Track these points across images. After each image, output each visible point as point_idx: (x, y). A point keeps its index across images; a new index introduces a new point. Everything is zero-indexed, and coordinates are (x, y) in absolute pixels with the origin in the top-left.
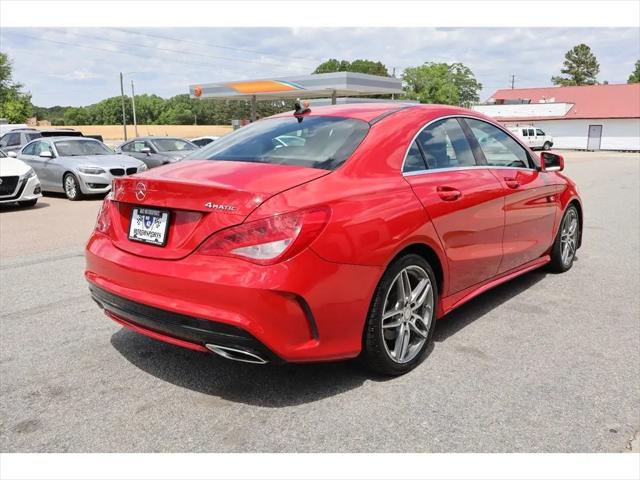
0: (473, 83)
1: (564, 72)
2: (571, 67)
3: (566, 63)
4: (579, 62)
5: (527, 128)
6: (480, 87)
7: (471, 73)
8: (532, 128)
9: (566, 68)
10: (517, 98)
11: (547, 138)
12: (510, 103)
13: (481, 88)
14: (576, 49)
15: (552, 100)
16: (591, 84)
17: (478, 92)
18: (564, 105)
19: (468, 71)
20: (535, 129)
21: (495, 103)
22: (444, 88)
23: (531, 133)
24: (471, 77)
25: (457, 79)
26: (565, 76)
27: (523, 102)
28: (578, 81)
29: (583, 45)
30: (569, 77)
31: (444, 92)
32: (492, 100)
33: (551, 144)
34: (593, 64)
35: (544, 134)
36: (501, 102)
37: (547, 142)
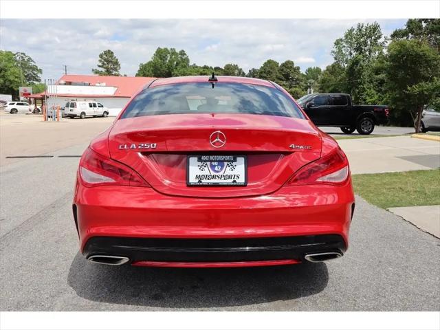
0: (34, 68)
1: (99, 66)
2: (104, 64)
3: (100, 61)
4: (108, 62)
5: (92, 102)
6: (40, 71)
7: (32, 61)
8: (94, 102)
9: (100, 64)
10: (80, 82)
11: (105, 109)
12: (76, 84)
13: (41, 73)
14: (105, 53)
15: (104, 84)
16: (116, 75)
17: (39, 75)
18: (112, 88)
19: (30, 59)
20: (96, 103)
21: (65, 84)
22: (12, 70)
23: (95, 106)
24: (33, 63)
25: (22, 64)
26: (100, 69)
27: (85, 84)
28: (109, 72)
29: (109, 51)
30: (103, 70)
31: (13, 74)
32: (63, 82)
33: (108, 113)
34: (117, 63)
35: (102, 107)
36: (70, 83)
37: (105, 112)
